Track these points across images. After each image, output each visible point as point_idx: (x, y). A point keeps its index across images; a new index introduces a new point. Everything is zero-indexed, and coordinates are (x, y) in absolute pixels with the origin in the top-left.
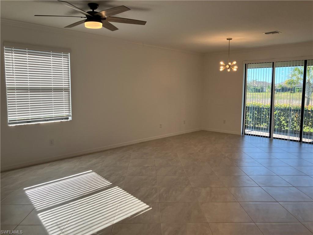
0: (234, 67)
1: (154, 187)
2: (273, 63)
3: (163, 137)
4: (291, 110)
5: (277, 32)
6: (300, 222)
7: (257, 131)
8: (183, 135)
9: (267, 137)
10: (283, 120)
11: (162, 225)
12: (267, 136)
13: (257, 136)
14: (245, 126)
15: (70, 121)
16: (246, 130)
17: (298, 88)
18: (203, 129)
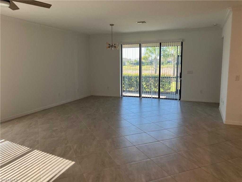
1: (67, 145)
2: (140, 44)
3: (62, 103)
4: (152, 77)
5: (145, 22)
6: (176, 152)
7: (130, 93)
8: (78, 100)
9: (138, 97)
10: (145, 85)
11: (84, 175)
16: (123, 93)
17: (147, 63)
18: (92, 95)
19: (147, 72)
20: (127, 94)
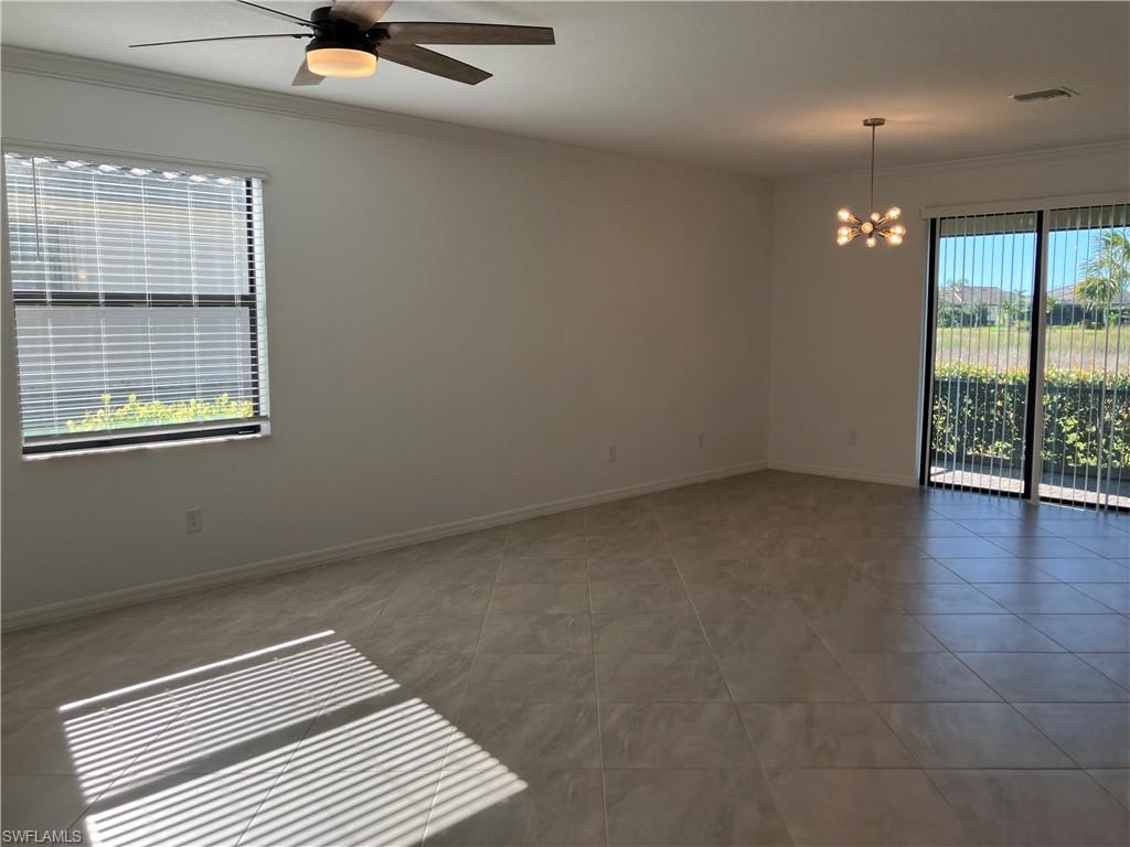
0: (892, 230)
1: (581, 701)
2: (1040, 214)
5: (1064, 93)
7: (977, 471)
9: (1015, 495)
10: (1073, 431)
12: (1017, 491)
13: (975, 490)
14: (933, 452)
15: (265, 438)
16: (933, 470)
17: (1116, 312)
18: (770, 466)
19: (1112, 360)
20: (950, 474)
